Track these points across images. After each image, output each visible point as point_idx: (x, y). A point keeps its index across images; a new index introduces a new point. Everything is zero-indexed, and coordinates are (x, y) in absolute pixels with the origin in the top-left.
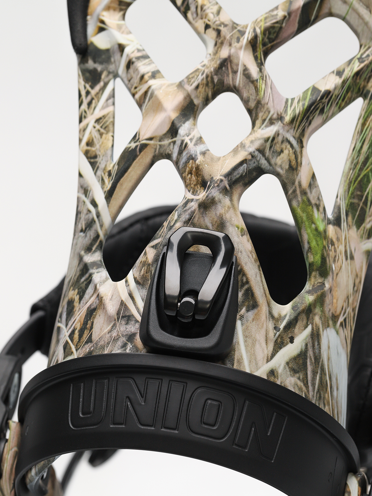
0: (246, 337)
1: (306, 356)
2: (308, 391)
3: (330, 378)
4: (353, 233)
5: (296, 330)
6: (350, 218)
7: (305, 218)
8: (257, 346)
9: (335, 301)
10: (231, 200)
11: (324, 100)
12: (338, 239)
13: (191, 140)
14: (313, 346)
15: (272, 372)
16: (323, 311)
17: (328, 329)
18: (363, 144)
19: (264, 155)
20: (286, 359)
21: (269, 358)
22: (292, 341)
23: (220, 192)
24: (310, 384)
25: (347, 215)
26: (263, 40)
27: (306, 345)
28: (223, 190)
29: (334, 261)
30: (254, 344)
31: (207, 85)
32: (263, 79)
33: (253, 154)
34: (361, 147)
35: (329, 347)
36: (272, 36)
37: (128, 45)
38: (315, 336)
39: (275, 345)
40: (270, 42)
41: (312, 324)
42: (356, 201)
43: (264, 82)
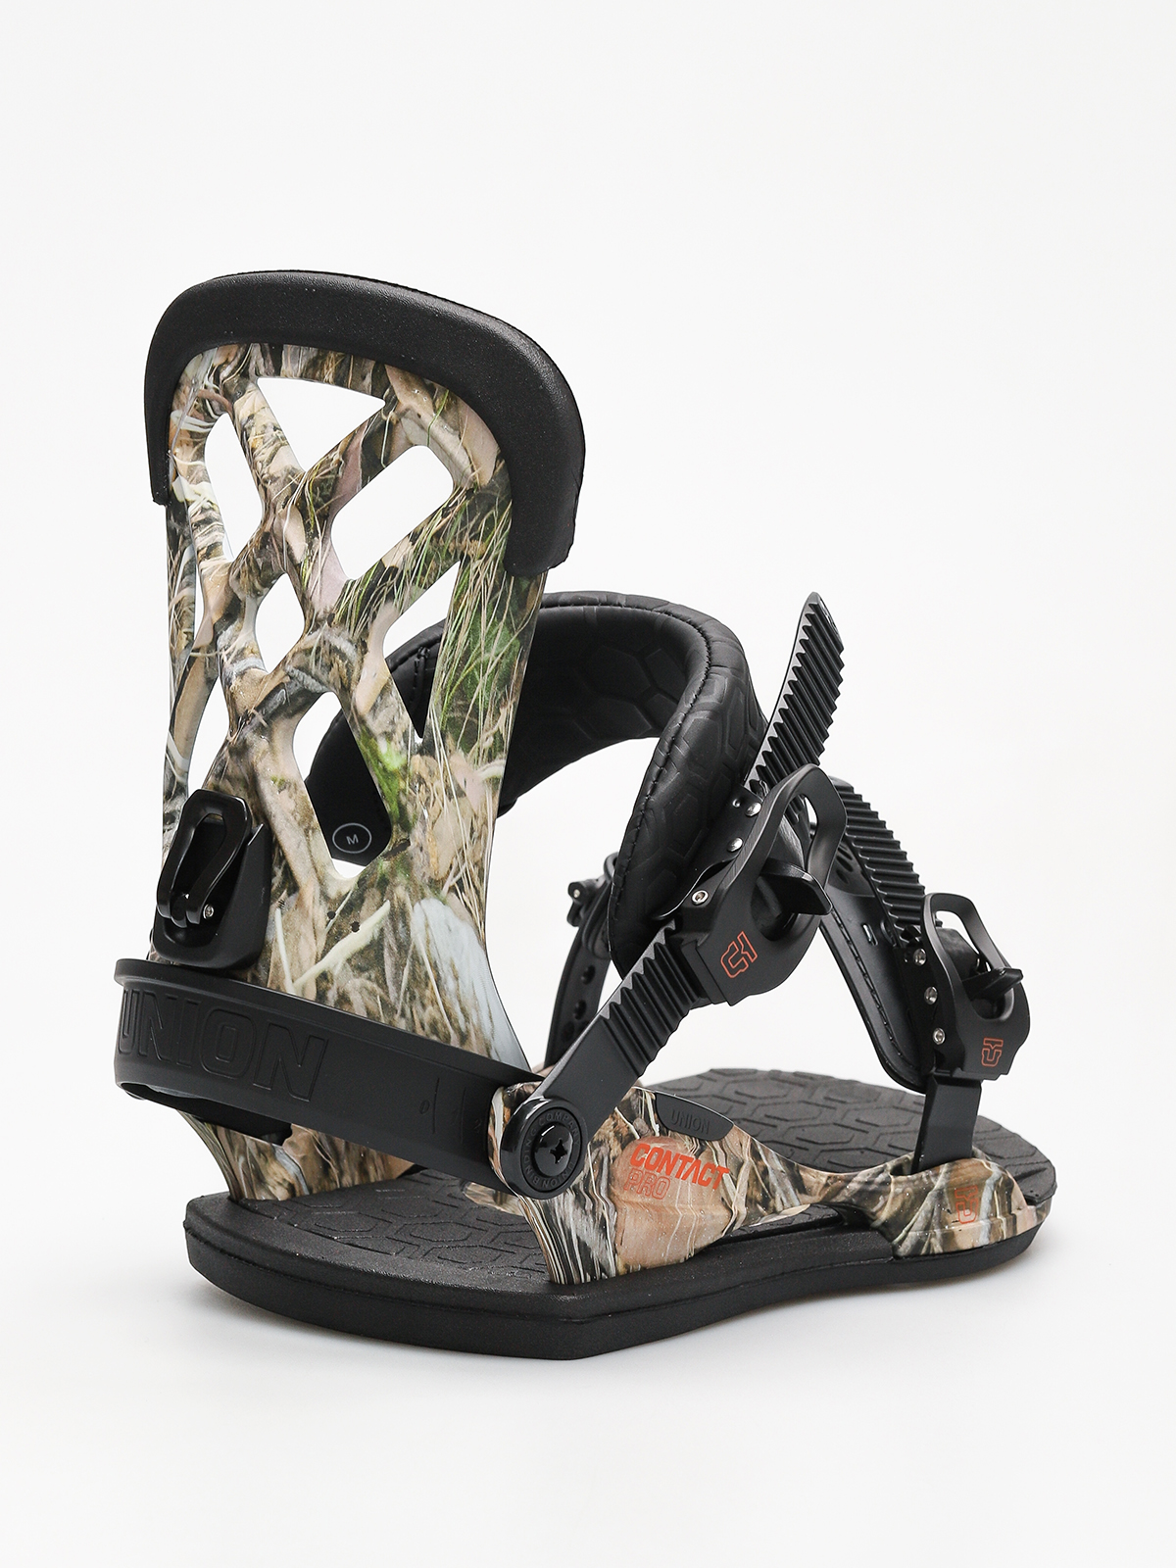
0: (287, 931)
1: (382, 946)
2: (387, 993)
3: (435, 967)
4: (459, 759)
5: (363, 912)
6: (450, 741)
7: (369, 755)
8: (302, 941)
9: (433, 860)
10: (270, 740)
11: (389, 582)
12: (431, 774)
13: (229, 655)
14: (395, 929)
15: (324, 977)
16: (411, 879)
17: (422, 902)
18: (458, 632)
19: (308, 673)
20: (347, 954)
21: (320, 956)
22: (355, 927)
23: (254, 732)
24: (389, 983)
25: (443, 737)
26: (313, 500)
27: (382, 930)
28: (258, 728)
29: (427, 804)
30: (297, 941)
31: (250, 571)
32: (310, 561)
33: (291, 674)
34: (456, 638)
35: (427, 926)
36: (327, 493)
37: (193, 502)
38: (399, 916)
39: (328, 938)
40: (325, 502)
41: (391, 900)
42: (457, 714)
43: (312, 564)
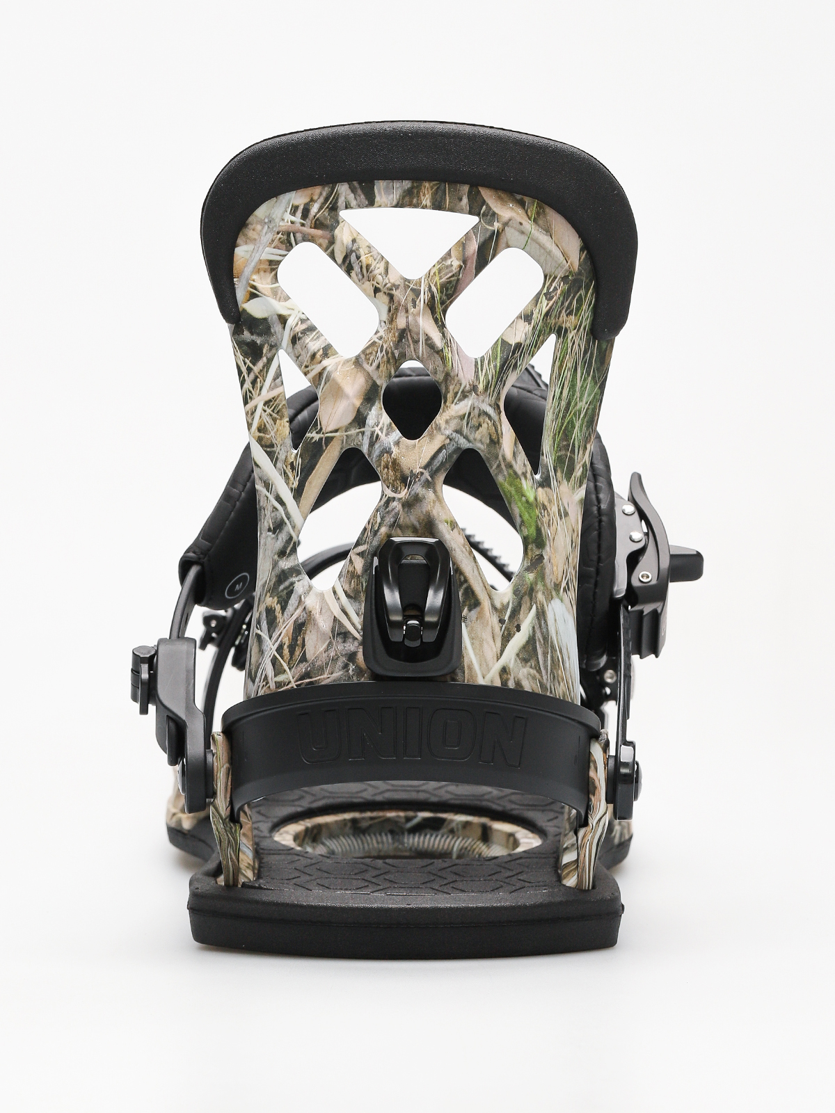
0: (473, 639)
1: (535, 640)
2: (542, 676)
3: (561, 652)
4: (565, 487)
5: (521, 616)
6: (559, 474)
7: (513, 492)
8: (485, 646)
9: (555, 568)
10: (435, 492)
11: (516, 355)
12: (550, 501)
13: (381, 429)
14: (540, 626)
15: (504, 671)
16: (545, 585)
17: (552, 602)
18: (562, 388)
19: (461, 434)
20: (516, 650)
21: (499, 655)
22: (518, 630)
23: (423, 487)
24: (542, 669)
25: (555, 471)
26: (440, 299)
27: (534, 628)
28: (425, 483)
29: (549, 526)
30: (481, 645)
31: (388, 361)
32: (448, 346)
33: (451, 437)
34: (561, 393)
35: (555, 620)
36: (450, 292)
37: (289, 315)
38: (541, 615)
39: (502, 639)
40: (448, 299)
41: (536, 603)
42: (563, 452)
43: (449, 349)
